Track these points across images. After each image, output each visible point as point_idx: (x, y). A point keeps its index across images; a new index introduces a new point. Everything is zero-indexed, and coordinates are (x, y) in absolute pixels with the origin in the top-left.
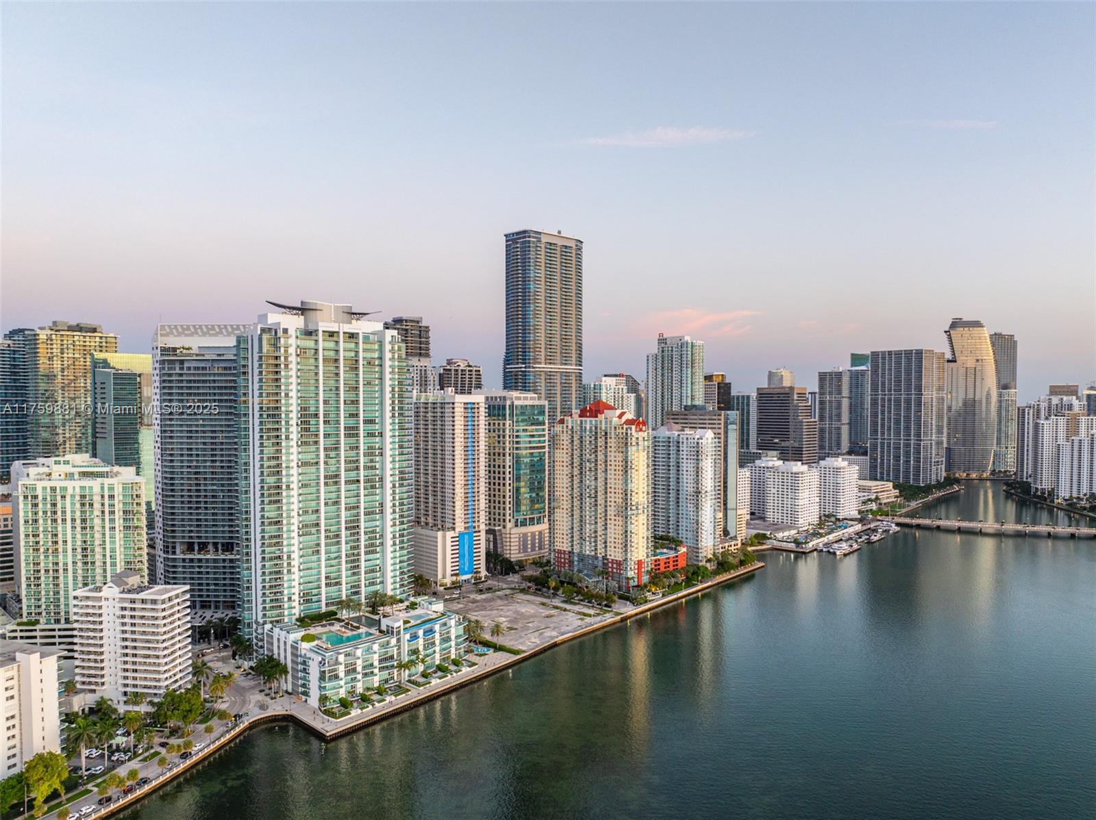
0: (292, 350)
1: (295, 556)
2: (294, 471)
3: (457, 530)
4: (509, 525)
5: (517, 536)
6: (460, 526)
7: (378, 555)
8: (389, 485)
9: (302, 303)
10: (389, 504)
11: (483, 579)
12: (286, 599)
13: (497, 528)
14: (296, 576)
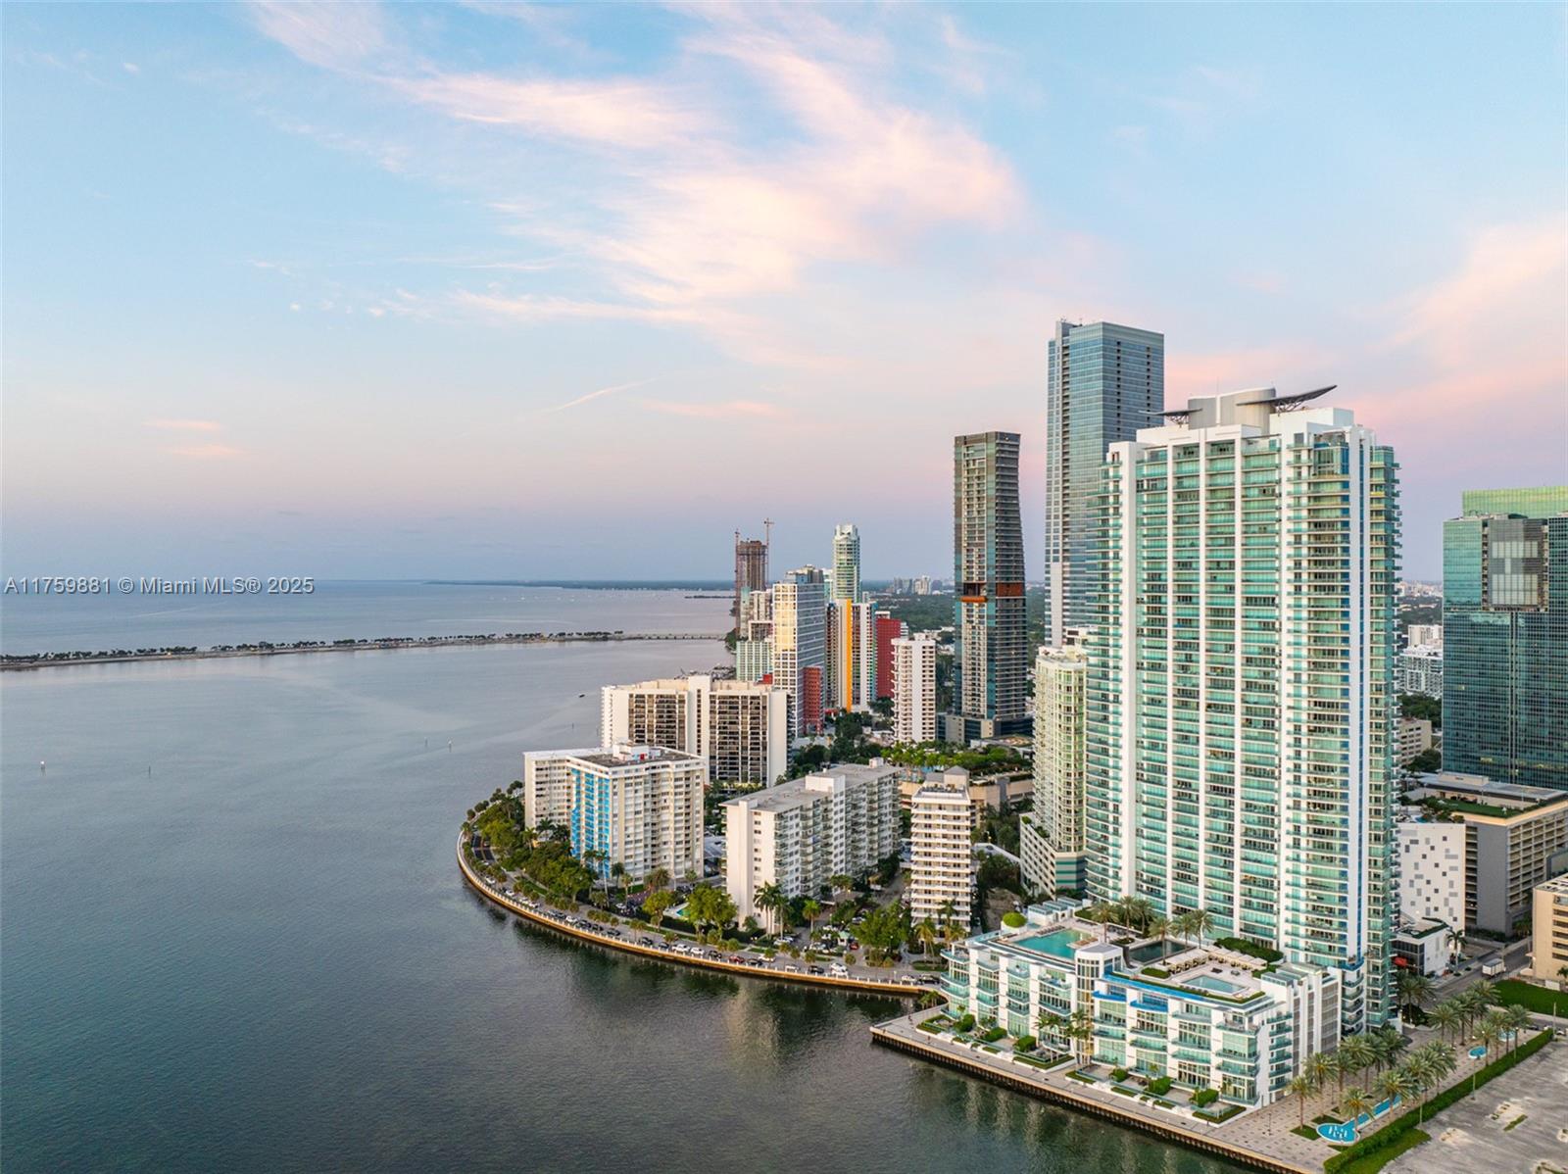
1: (1126, 808)
9: (1190, 401)
12: (1112, 872)
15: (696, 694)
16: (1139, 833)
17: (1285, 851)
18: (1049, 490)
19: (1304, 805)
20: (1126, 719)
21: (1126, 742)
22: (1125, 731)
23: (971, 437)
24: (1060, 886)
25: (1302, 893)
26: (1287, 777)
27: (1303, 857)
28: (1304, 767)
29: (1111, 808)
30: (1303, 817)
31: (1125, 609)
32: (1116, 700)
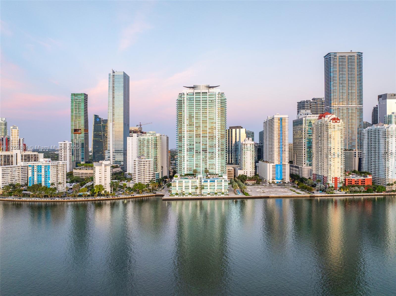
0: (185, 99)
1: (186, 157)
2: (186, 133)
3: (275, 163)
4: (304, 165)
5: (307, 169)
6: (276, 162)
7: (214, 160)
8: (217, 139)
9: (194, 86)
10: (217, 145)
11: (287, 183)
12: (183, 168)
13: (300, 166)
14: (186, 162)
15: (16, 154)
16: (187, 161)
17: (217, 158)
18: (109, 107)
19: (220, 151)
20: (186, 141)
21: (186, 145)
22: (186, 143)
23: (76, 94)
24: (157, 179)
25: (220, 165)
26: (217, 146)
27: (220, 159)
28: (220, 145)
29: (183, 157)
30: (220, 153)
31: (186, 121)
32: (184, 137)
